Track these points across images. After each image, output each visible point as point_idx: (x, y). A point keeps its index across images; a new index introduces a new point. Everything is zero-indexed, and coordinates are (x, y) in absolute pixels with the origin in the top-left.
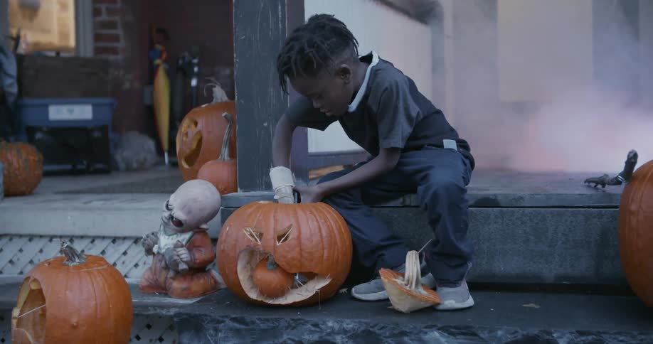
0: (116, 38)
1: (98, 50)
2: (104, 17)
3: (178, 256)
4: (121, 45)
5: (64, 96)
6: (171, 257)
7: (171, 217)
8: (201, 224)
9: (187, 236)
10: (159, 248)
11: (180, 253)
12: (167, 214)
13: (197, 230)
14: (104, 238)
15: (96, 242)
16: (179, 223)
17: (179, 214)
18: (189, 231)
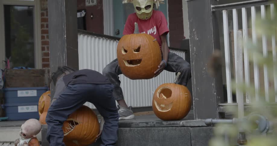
1: (44, 66)
5: (24, 87)
7: (22, 133)
8: (33, 135)
9: (29, 140)
10: (19, 144)
12: (20, 132)
13: (32, 138)
14: (7, 142)
15: (4, 144)
16: (24, 135)
17: (24, 132)
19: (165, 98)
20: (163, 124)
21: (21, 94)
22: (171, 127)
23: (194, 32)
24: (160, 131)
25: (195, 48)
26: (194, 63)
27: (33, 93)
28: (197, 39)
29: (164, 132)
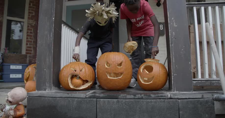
0: (31, 51)
1: (27, 53)
2: (28, 46)
3: (10, 113)
4: (32, 52)
5: (14, 63)
6: (7, 114)
7: (8, 100)
8: (19, 102)
9: (15, 106)
10: (5, 110)
11: (10, 112)
12: (6, 99)
13: (18, 104)
16: (10, 102)
17: (10, 99)
18: (16, 104)
19: (148, 73)
20: (151, 97)
21: (12, 67)
22: (159, 99)
23: (173, 20)
24: (149, 103)
25: (174, 33)
26: (173, 45)
27: (20, 67)
28: (176, 26)
29: (152, 103)
